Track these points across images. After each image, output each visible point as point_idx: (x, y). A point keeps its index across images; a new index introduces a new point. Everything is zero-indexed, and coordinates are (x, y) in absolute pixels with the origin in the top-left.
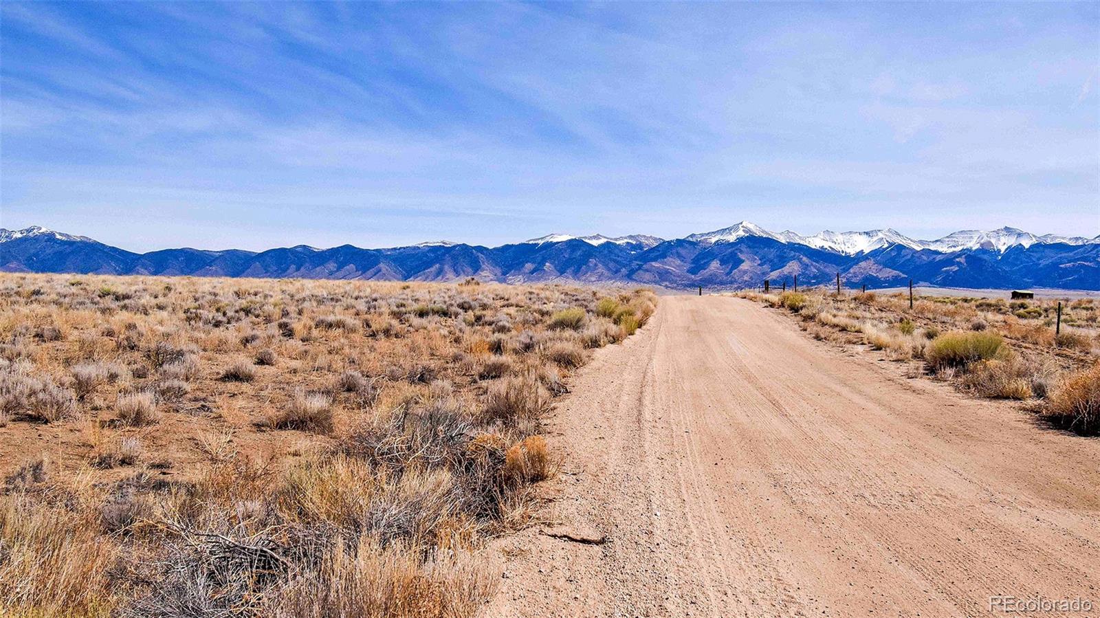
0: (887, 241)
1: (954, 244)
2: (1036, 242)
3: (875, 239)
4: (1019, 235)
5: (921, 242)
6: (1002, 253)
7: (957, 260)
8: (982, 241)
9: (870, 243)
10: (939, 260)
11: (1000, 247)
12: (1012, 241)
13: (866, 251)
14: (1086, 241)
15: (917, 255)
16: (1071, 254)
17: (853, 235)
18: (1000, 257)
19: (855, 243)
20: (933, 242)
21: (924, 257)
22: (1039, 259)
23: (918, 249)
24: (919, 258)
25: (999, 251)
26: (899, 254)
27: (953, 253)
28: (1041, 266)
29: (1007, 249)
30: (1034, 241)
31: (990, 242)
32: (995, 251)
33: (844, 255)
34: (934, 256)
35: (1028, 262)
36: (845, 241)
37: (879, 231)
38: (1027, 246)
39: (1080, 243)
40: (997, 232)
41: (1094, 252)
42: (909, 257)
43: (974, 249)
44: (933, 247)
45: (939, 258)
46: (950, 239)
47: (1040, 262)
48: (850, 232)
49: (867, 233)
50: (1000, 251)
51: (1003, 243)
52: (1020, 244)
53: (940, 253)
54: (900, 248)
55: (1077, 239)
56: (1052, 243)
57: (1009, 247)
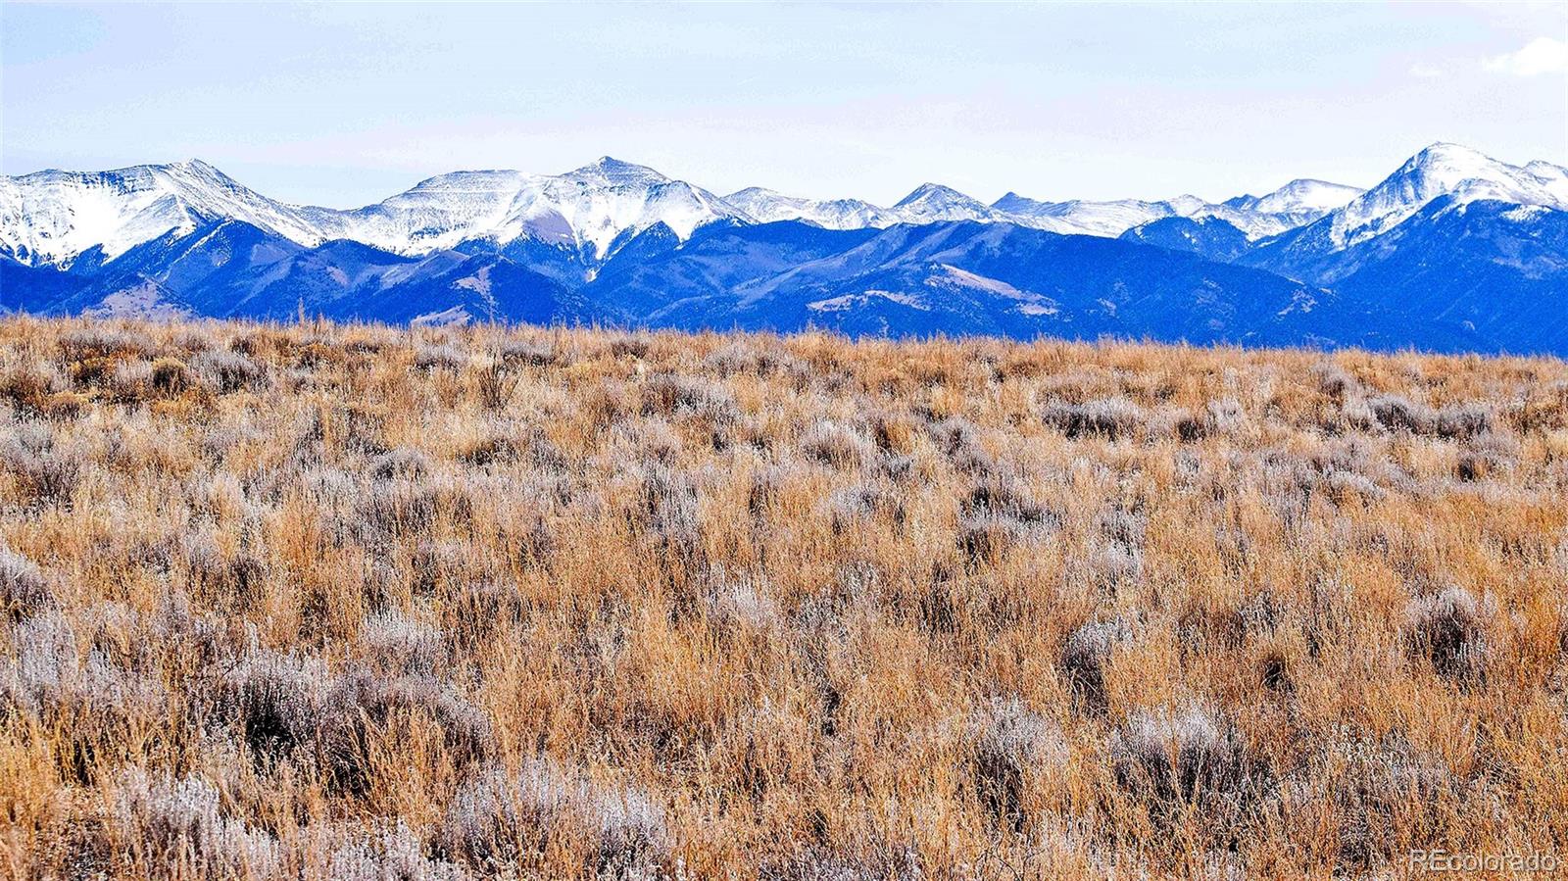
0: (191, 210)
1: (435, 223)
2: (713, 218)
3: (145, 199)
4: (657, 190)
5: (313, 213)
6: (599, 256)
7: (464, 283)
8: (531, 213)
9: (128, 218)
10: (397, 287)
11: (591, 235)
12: (631, 213)
13: (115, 250)
14: (870, 214)
15: (307, 265)
16: (837, 262)
17: (60, 185)
18: (592, 275)
19: (71, 220)
20: (355, 214)
21: (339, 275)
22: (730, 281)
23: (310, 241)
24: (321, 275)
25: (589, 247)
26: (238, 262)
27: (440, 257)
28: (741, 305)
29: (614, 244)
30: (706, 215)
31: (558, 218)
32: (577, 253)
33: (28, 262)
34: (376, 269)
35: (692, 292)
36: (32, 208)
37: (160, 168)
38: (684, 233)
39: (853, 222)
40: (579, 177)
41: (911, 255)
42: (283, 271)
43: (504, 240)
44: (362, 233)
45: (392, 276)
46: (418, 204)
47: (737, 290)
48: (50, 173)
49: (111, 178)
50: (594, 250)
51: (602, 218)
52: (661, 225)
53: (388, 258)
54: (244, 236)
55: (843, 205)
56: (764, 221)
57: (623, 235)
